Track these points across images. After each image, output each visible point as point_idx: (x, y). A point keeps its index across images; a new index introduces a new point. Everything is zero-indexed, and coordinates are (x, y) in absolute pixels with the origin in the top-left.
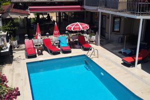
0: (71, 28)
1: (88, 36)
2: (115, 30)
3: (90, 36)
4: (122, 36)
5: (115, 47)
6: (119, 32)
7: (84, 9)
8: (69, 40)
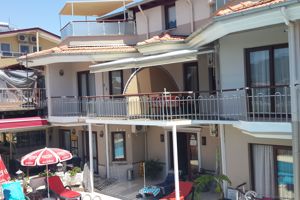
0: (34, 161)
1: (68, 174)
2: (117, 157)
3: (72, 175)
4: (131, 166)
5: (124, 188)
6: (125, 159)
7: (49, 123)
8: (25, 190)
